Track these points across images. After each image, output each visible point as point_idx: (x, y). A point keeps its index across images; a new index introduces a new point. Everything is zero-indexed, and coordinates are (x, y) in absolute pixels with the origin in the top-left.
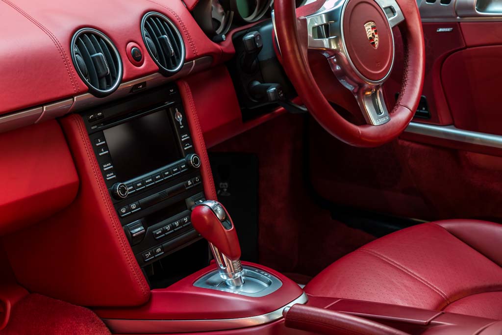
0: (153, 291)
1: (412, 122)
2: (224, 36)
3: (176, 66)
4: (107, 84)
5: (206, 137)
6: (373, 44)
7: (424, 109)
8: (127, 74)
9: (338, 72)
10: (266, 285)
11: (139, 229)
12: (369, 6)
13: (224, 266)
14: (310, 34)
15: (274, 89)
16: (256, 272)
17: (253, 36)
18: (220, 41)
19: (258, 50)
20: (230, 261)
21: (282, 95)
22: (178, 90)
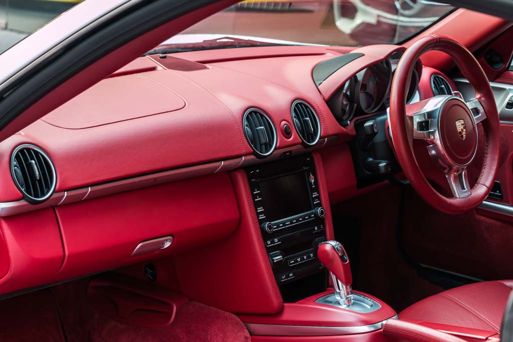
0: (285, 304)
1: (485, 201)
2: (349, 122)
3: (313, 141)
4: (266, 149)
5: (331, 195)
6: (462, 136)
7: (498, 192)
8: (280, 144)
9: (433, 156)
10: (369, 307)
11: (279, 257)
12: (461, 108)
13: (339, 290)
14: (415, 127)
15: (385, 164)
16: (361, 298)
17: (372, 123)
18: (345, 126)
19: (374, 134)
20: (344, 286)
21: (390, 169)
22: (312, 159)
